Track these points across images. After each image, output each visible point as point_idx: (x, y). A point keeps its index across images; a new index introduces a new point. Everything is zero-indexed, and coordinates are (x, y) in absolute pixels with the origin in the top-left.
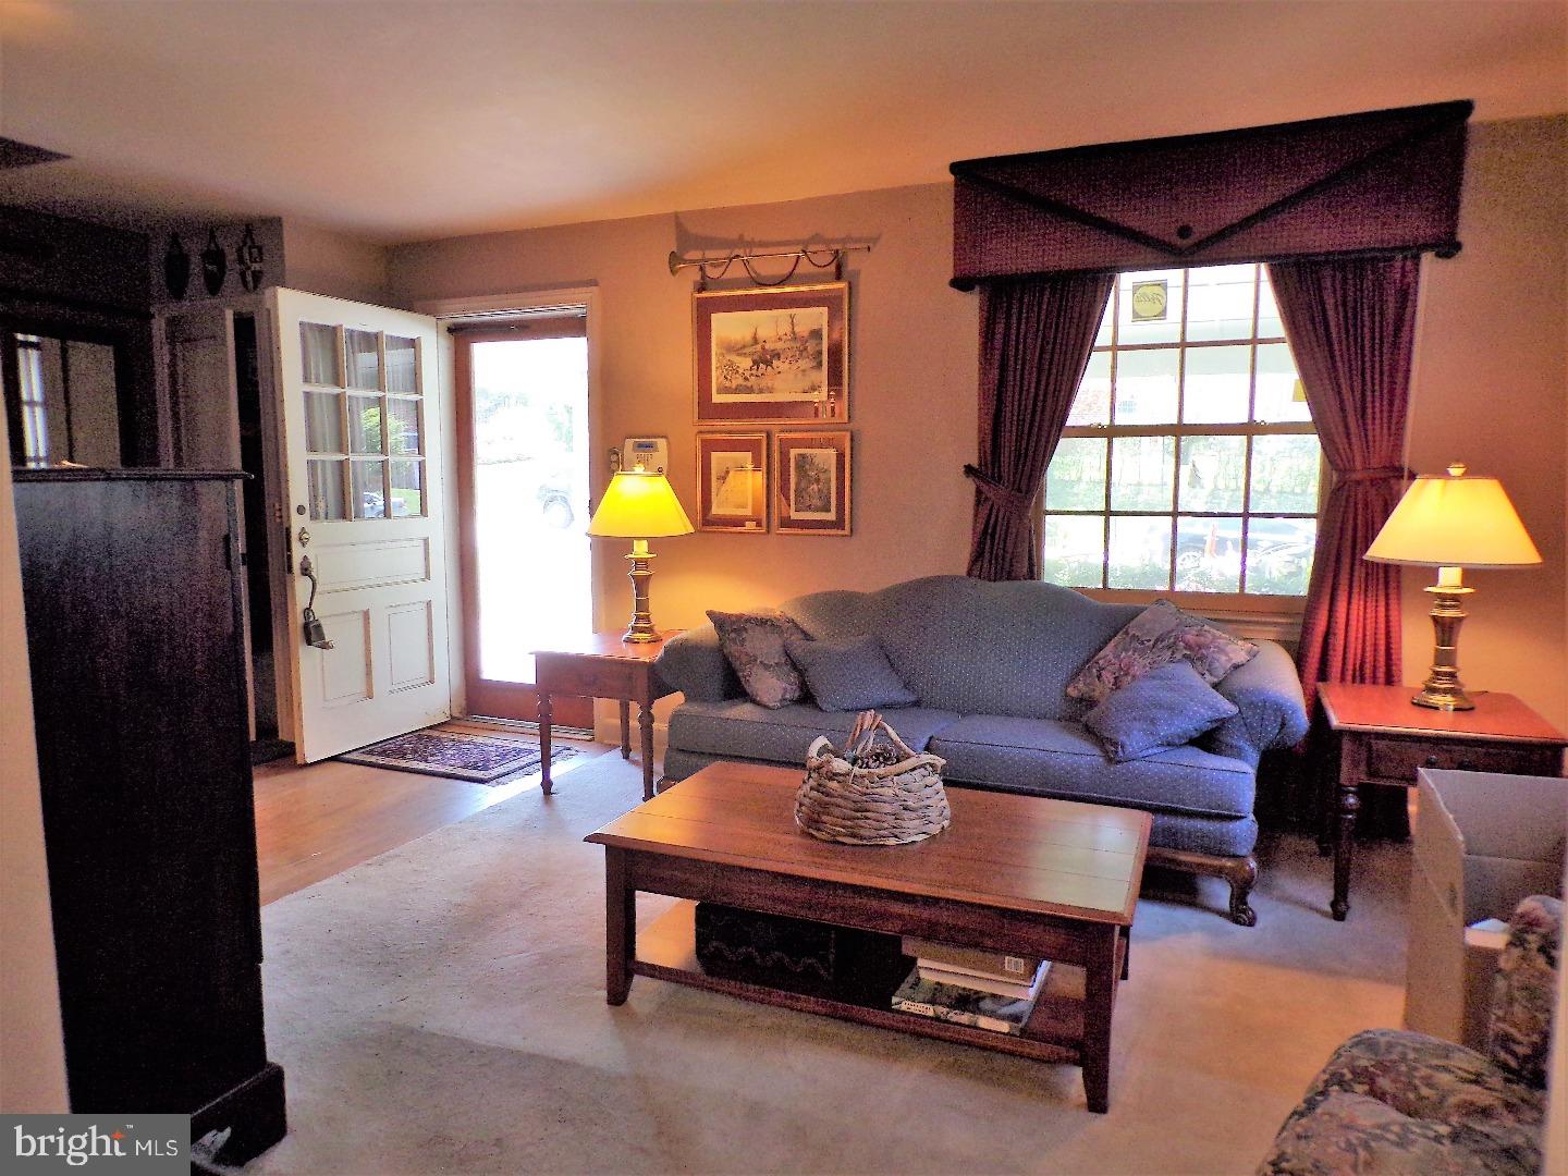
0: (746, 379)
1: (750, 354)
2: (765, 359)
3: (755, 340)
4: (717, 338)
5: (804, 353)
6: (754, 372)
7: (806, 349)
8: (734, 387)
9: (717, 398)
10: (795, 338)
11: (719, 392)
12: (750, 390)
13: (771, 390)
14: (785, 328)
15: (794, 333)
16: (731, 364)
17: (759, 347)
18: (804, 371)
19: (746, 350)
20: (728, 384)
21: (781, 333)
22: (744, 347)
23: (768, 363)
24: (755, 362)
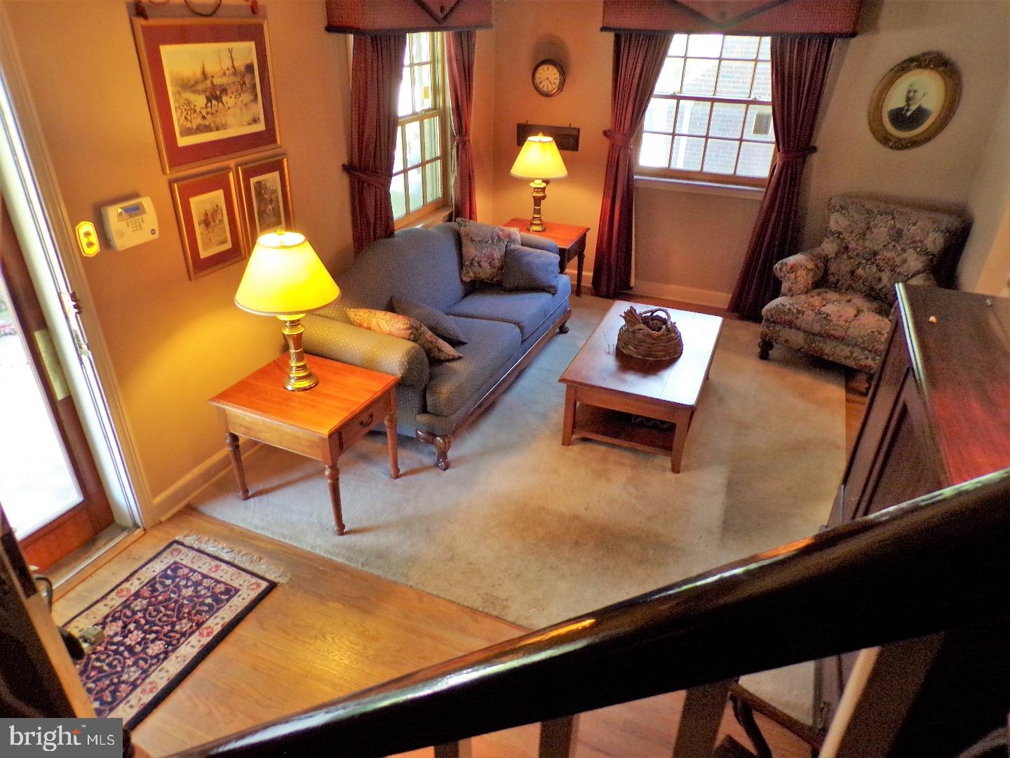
0: (204, 118)
1: (204, 91)
2: (215, 95)
3: (205, 76)
4: (171, 74)
5: (244, 88)
6: (209, 109)
7: (244, 83)
8: (195, 127)
9: (183, 141)
10: (235, 73)
11: (182, 134)
12: (208, 129)
13: (224, 126)
14: (227, 64)
15: (233, 66)
16: (189, 103)
17: (208, 83)
18: (246, 105)
19: (200, 87)
20: (189, 125)
21: (225, 67)
22: (196, 83)
23: (219, 99)
24: (209, 100)
